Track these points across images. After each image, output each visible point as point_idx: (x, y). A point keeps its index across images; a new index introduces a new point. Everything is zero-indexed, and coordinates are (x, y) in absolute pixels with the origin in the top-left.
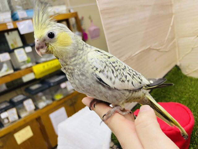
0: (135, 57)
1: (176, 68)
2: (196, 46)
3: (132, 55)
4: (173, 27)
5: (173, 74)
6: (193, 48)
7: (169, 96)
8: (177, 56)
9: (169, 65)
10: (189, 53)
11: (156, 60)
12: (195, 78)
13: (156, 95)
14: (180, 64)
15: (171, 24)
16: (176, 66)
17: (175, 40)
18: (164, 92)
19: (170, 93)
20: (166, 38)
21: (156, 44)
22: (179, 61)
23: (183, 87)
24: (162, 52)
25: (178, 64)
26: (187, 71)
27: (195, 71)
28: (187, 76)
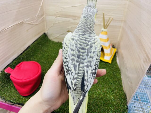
0: (8, 29)
1: (44, 35)
2: (56, 23)
3: (5, 28)
4: (42, 7)
5: (42, 39)
6: (54, 24)
7: (36, 54)
8: (46, 27)
9: (39, 33)
10: (52, 27)
11: (28, 30)
12: (55, 42)
13: (27, 54)
14: (47, 33)
15: (41, 5)
16: (45, 34)
17: (44, 16)
18: (33, 52)
19: (38, 53)
20: (37, 15)
21: (28, 19)
22: (47, 31)
23: (47, 48)
24: (33, 24)
25: (46, 33)
26: (51, 37)
27: (56, 38)
28: (52, 40)
